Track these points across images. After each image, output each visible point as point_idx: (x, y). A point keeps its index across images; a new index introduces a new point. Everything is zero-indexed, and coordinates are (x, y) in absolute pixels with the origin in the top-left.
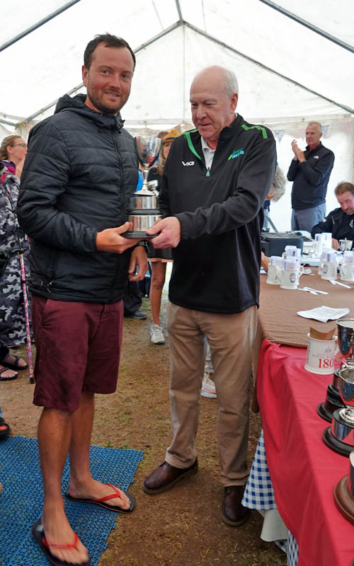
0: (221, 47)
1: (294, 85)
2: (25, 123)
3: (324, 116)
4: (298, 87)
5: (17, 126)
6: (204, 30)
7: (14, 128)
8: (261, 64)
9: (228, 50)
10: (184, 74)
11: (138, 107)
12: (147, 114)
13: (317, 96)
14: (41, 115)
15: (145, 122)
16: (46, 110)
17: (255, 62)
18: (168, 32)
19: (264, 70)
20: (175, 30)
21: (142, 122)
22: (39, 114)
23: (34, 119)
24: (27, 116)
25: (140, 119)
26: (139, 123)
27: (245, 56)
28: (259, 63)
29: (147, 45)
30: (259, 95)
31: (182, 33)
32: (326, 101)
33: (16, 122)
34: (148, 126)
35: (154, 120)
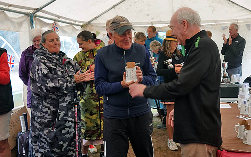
1: (231, 3)
2: (87, 25)
3: (248, 19)
4: (233, 4)
5: (82, 26)
7: (81, 27)
11: (148, 15)
12: (153, 19)
13: (244, 9)
14: (95, 20)
15: (152, 23)
16: (98, 17)
21: (150, 23)
22: (94, 19)
23: (91, 22)
24: (87, 20)
25: (149, 21)
26: (148, 23)
30: (213, 8)
32: (248, 11)
33: (81, 24)
35: (157, 22)
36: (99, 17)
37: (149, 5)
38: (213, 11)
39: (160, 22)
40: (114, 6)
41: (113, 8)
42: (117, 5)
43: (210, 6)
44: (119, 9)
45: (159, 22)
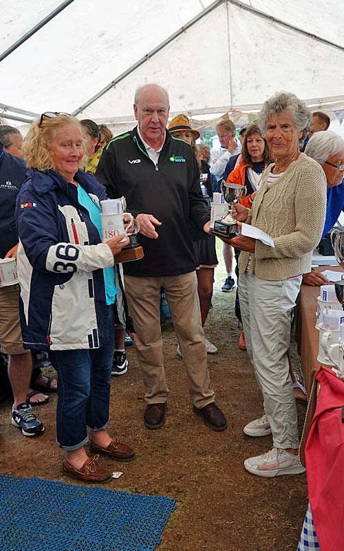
0: (269, 21)
6: (249, 4)
8: (315, 37)
9: (277, 24)
10: (230, 56)
11: (181, 97)
12: (191, 104)
15: (190, 113)
16: (84, 108)
17: (309, 34)
18: (210, 10)
19: (319, 42)
20: (217, 8)
22: (78, 113)
25: (183, 110)
27: (297, 30)
28: (313, 35)
29: (188, 27)
30: (314, 72)
31: (225, 10)
34: (193, 118)
35: (200, 110)
36: (87, 108)
37: (183, 77)
38: (313, 78)
39: (206, 111)
40: (114, 84)
41: (113, 88)
42: (119, 80)
43: (309, 70)
44: (124, 88)
45: (203, 109)
